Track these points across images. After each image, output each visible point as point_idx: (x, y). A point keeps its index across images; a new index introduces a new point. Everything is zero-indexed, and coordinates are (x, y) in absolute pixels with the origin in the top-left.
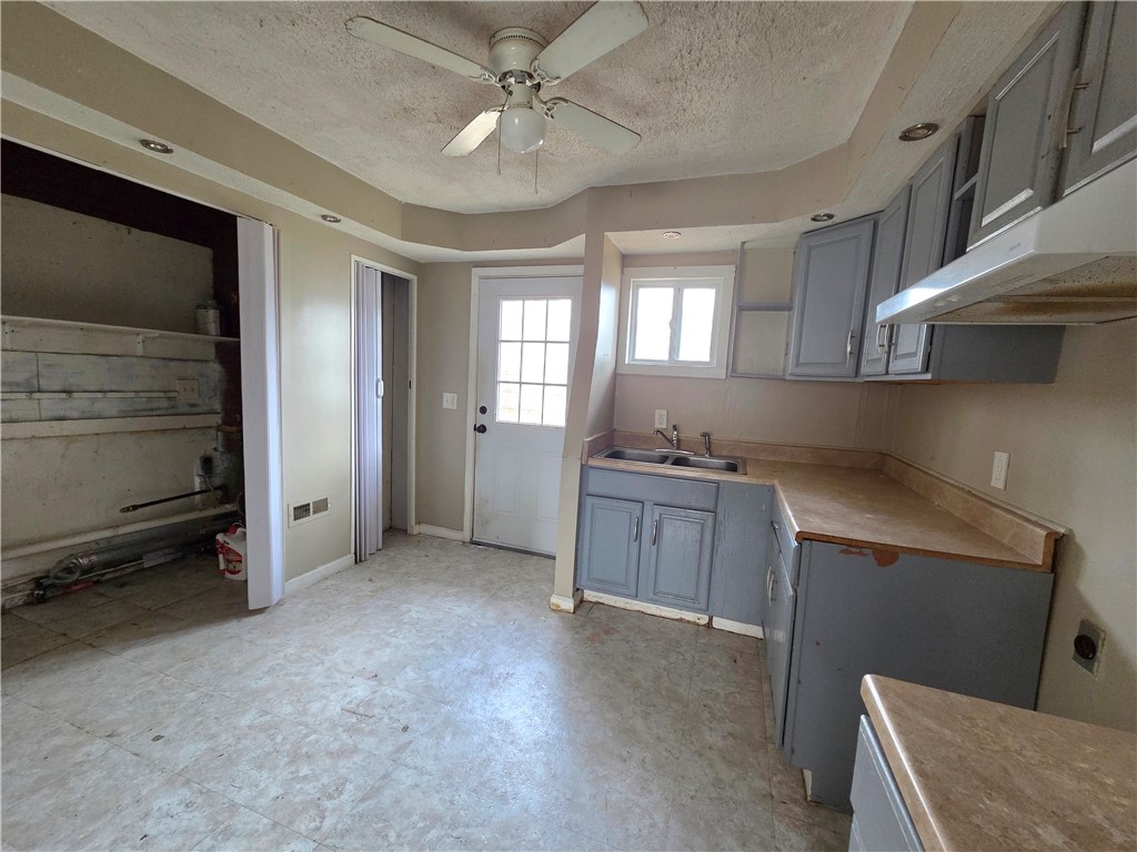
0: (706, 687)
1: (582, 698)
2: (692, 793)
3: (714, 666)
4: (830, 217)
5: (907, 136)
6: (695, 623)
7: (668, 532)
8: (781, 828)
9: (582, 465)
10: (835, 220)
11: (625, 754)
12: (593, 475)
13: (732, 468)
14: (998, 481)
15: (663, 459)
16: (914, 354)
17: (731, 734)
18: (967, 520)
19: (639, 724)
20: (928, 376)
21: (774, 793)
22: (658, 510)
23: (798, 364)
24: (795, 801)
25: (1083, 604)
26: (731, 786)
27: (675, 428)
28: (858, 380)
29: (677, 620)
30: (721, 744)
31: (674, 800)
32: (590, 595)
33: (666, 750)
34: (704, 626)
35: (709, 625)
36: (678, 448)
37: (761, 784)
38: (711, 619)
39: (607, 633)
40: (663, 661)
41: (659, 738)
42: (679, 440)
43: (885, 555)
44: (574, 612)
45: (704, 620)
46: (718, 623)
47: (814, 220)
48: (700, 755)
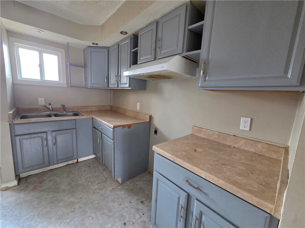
0: (86, 177)
1: (45, 208)
2: (97, 203)
3: (85, 171)
4: (97, 44)
5: (121, 33)
6: (72, 163)
7: (59, 139)
8: (118, 193)
9: (10, 124)
10: (98, 46)
11: (73, 210)
12: (16, 127)
13: (76, 115)
14: (138, 108)
15: (50, 116)
16: (126, 84)
17: (99, 183)
18: (134, 116)
19: (72, 199)
20: (130, 88)
21: (114, 188)
22: (54, 134)
23: (92, 84)
24: (118, 186)
25: (154, 126)
26: (105, 193)
27: (50, 104)
28: (109, 89)
29: (66, 165)
30: (97, 187)
31: (94, 208)
32: (22, 175)
33: (85, 199)
34: (76, 163)
35: (77, 162)
36: (53, 111)
37: (111, 188)
38: (78, 160)
39: (41, 183)
40: (69, 179)
41: (81, 198)
42: (52, 108)
43: (129, 126)
44: (18, 185)
45: (76, 161)
46: (80, 160)
47: (93, 44)
48: (94, 193)
